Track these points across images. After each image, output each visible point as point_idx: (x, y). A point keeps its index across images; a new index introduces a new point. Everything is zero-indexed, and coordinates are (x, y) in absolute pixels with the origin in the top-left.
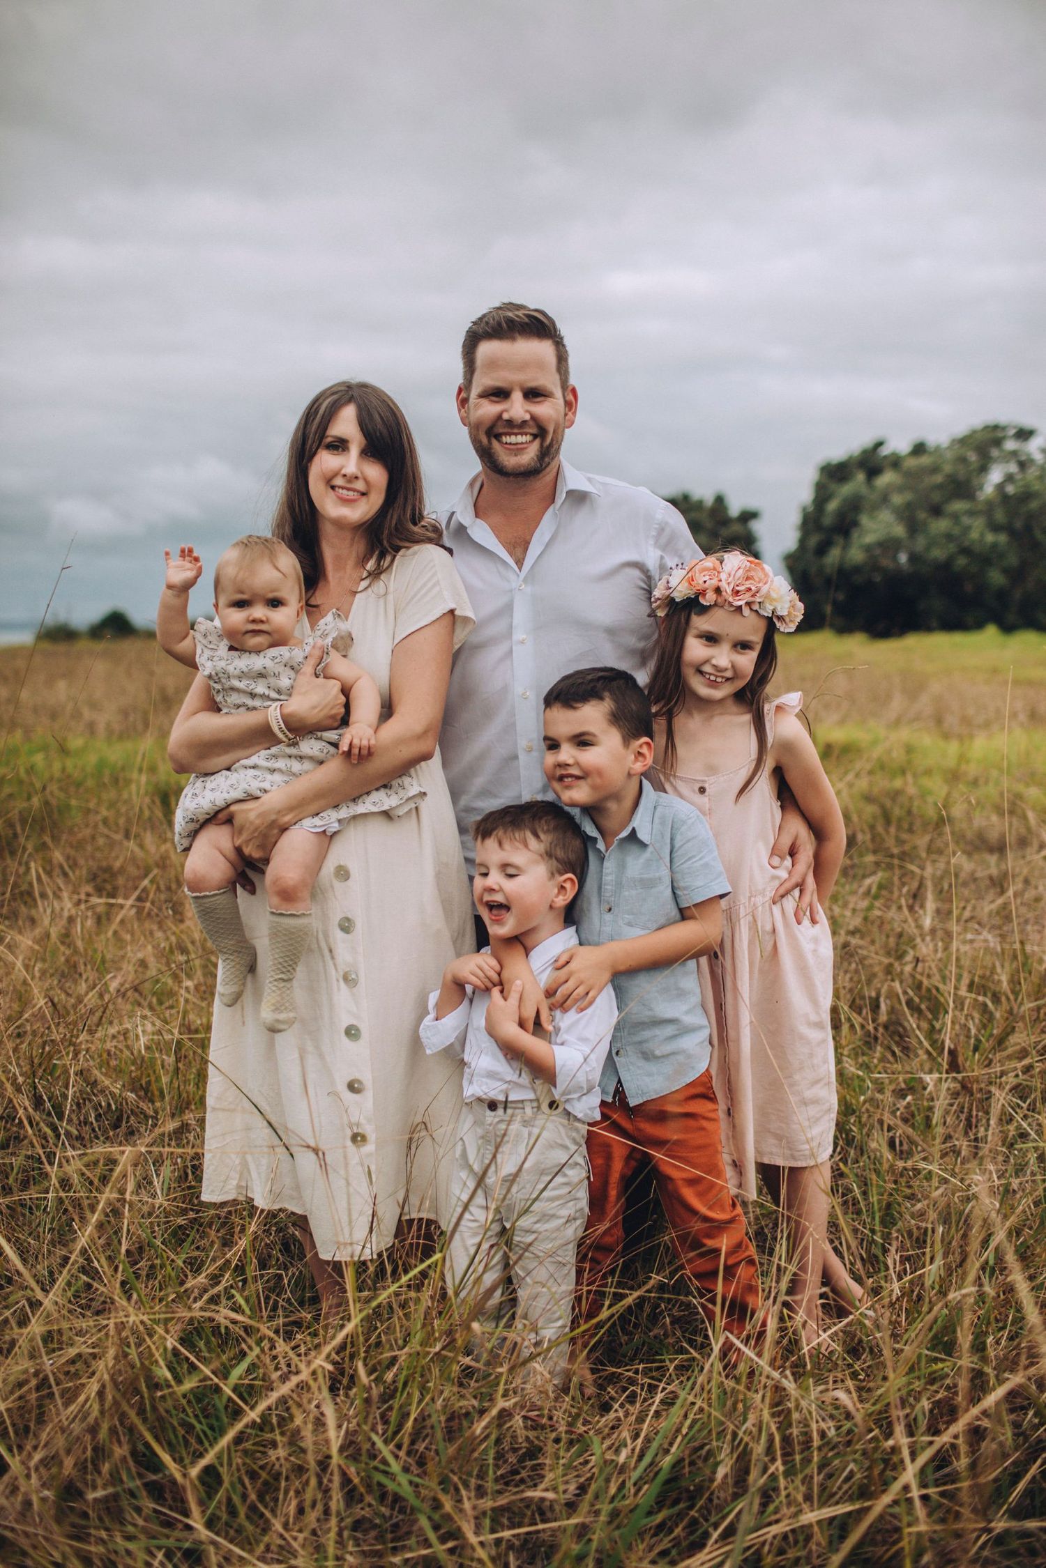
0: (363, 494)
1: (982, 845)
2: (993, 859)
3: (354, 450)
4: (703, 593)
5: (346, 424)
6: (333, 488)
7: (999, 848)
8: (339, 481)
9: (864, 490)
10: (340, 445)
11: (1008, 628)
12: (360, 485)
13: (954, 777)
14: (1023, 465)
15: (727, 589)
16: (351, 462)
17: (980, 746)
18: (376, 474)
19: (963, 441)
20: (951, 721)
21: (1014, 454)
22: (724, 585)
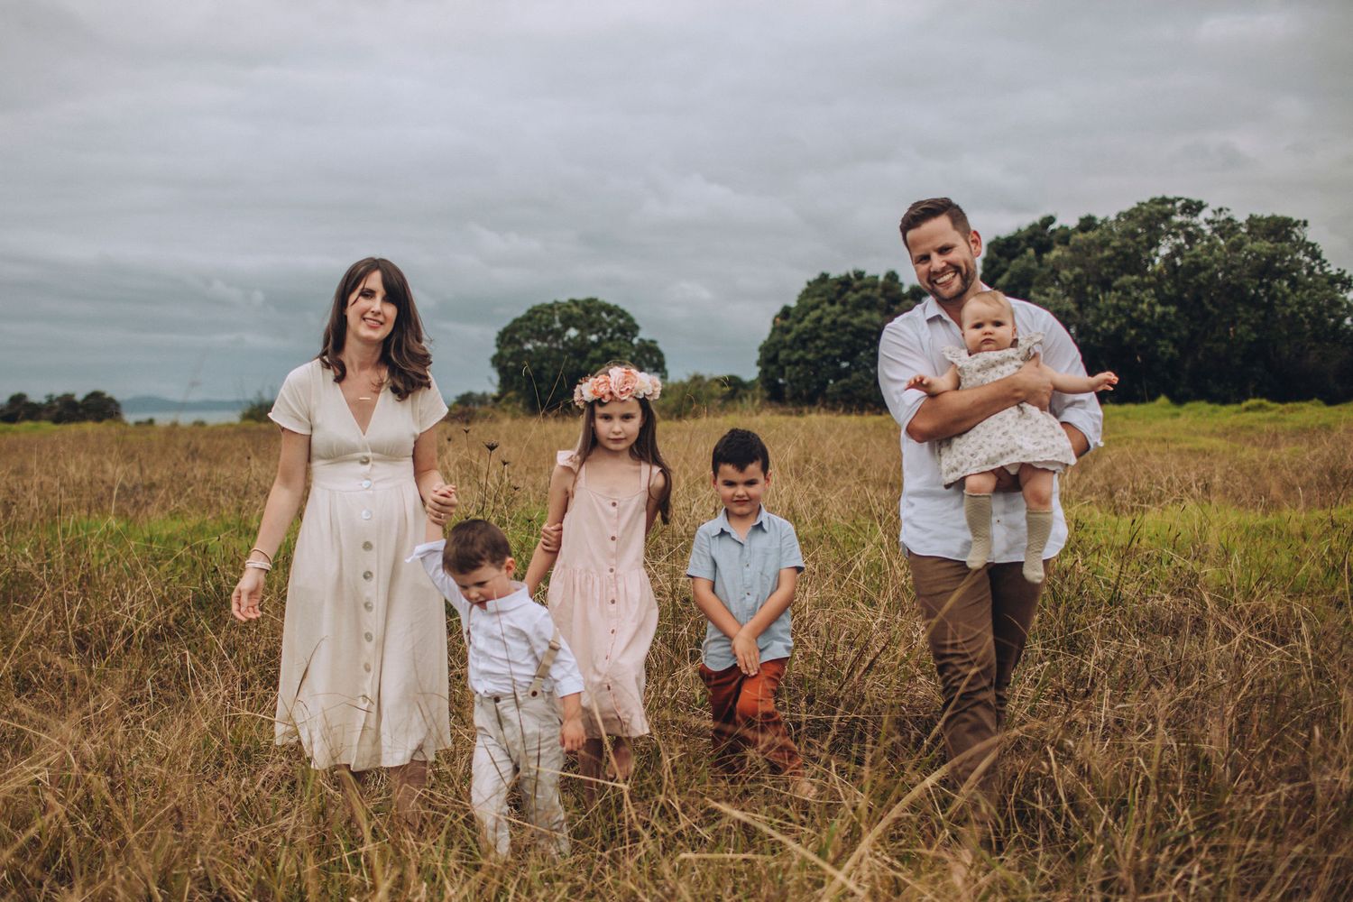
0: (382, 324)
1: (1155, 626)
2: (1167, 642)
3: (379, 297)
4: (603, 397)
5: (375, 281)
6: (364, 319)
7: (1174, 629)
8: (369, 315)
9: (1034, 265)
10: (369, 294)
11: (1179, 400)
12: (381, 318)
13: (1126, 553)
14: (1191, 238)
15: (616, 392)
16: (376, 304)
17: (1153, 519)
18: (391, 311)
19: (1130, 215)
20: (1123, 494)
21: (1181, 226)
22: (613, 390)
